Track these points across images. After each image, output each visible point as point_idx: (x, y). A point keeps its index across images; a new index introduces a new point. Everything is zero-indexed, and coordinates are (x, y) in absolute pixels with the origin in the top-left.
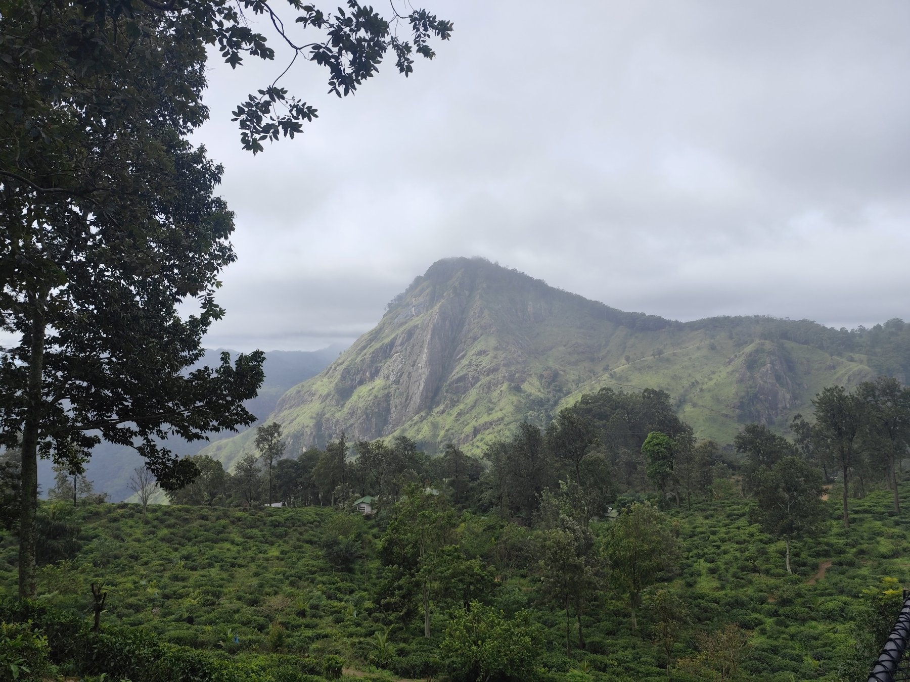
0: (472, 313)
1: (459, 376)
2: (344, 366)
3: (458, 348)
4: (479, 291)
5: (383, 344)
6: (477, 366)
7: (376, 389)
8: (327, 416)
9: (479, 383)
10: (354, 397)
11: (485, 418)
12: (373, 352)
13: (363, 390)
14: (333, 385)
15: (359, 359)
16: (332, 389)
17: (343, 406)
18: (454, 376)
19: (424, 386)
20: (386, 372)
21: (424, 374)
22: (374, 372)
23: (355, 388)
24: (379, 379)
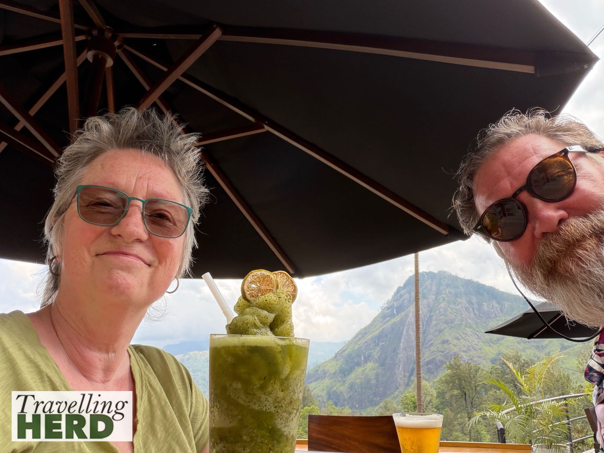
0: (438, 312)
1: (428, 359)
2: (346, 352)
3: (428, 339)
4: (443, 295)
5: (373, 336)
6: (442, 352)
7: (368, 370)
8: (334, 389)
10: (353, 375)
12: (366, 342)
13: (359, 370)
14: (338, 366)
15: (357, 347)
16: (337, 369)
17: (344, 382)
18: (425, 359)
19: (402, 367)
20: (375, 357)
21: (402, 358)
22: (367, 356)
23: (354, 369)
24: (370, 362)
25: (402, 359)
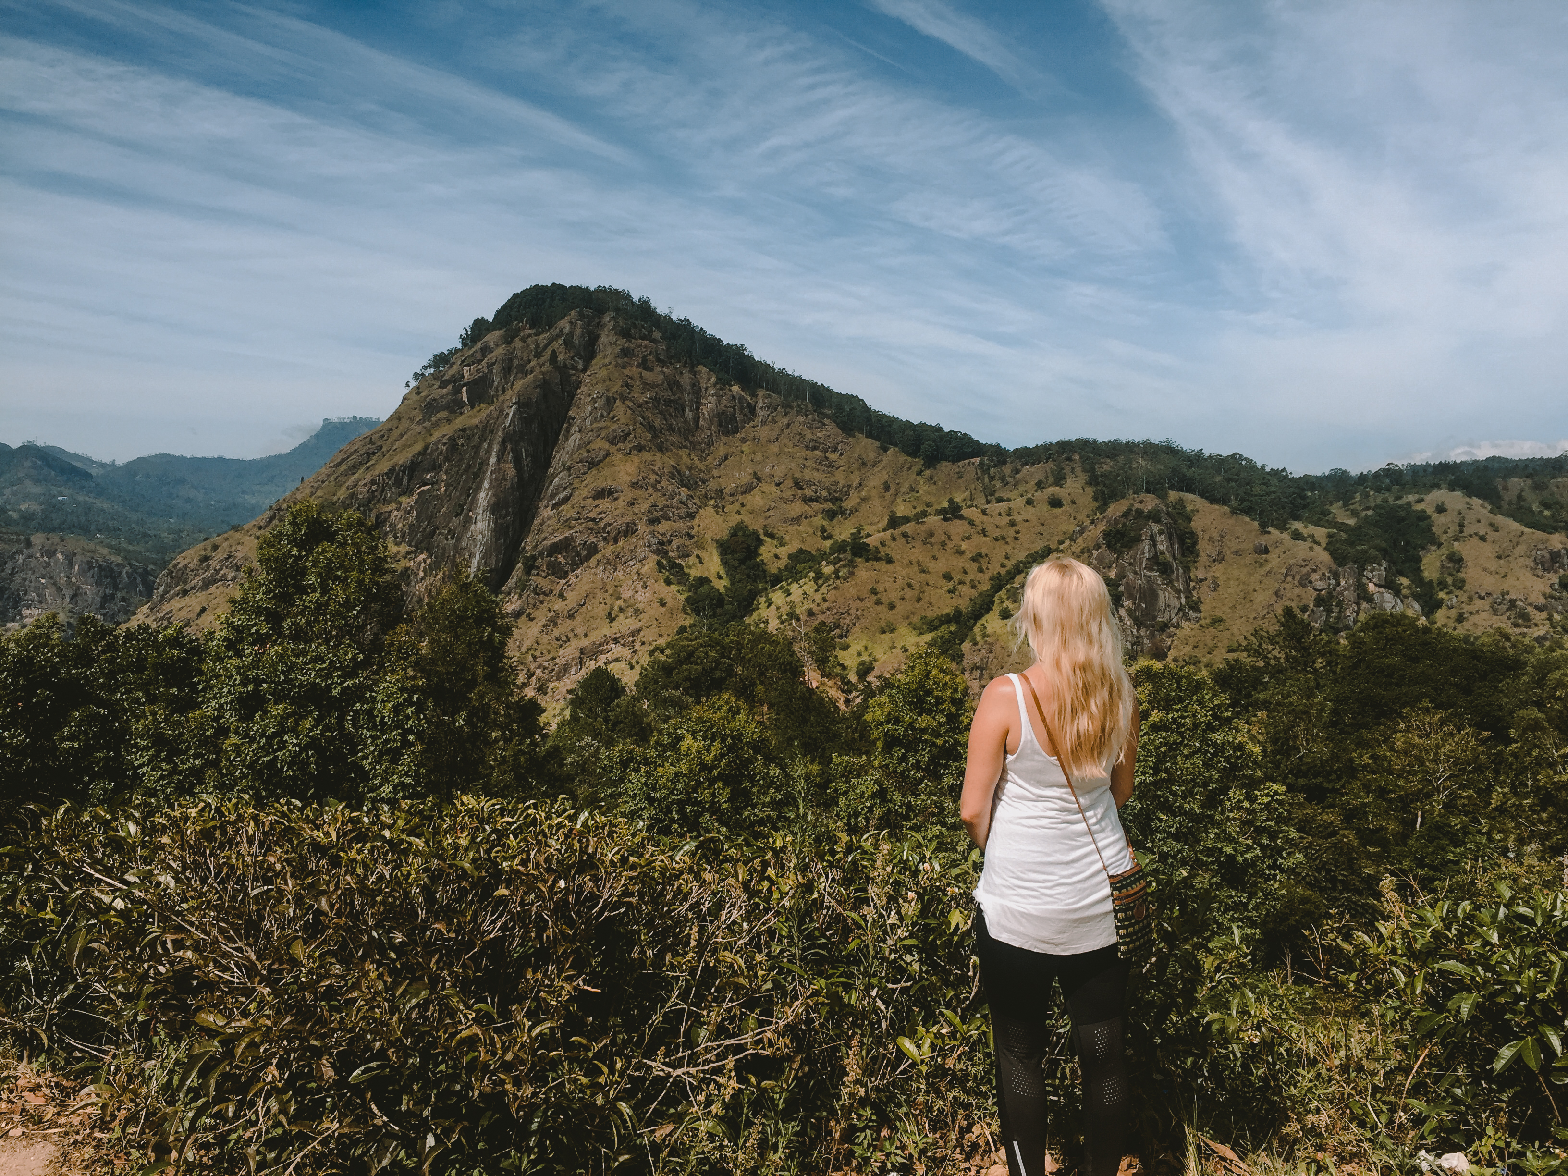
0: (588, 408)
1: (554, 540)
3: (556, 481)
5: (395, 465)
6: (593, 520)
9: (598, 556)
11: (606, 630)
12: (373, 482)
15: (342, 493)
20: (400, 526)
25: (480, 537)
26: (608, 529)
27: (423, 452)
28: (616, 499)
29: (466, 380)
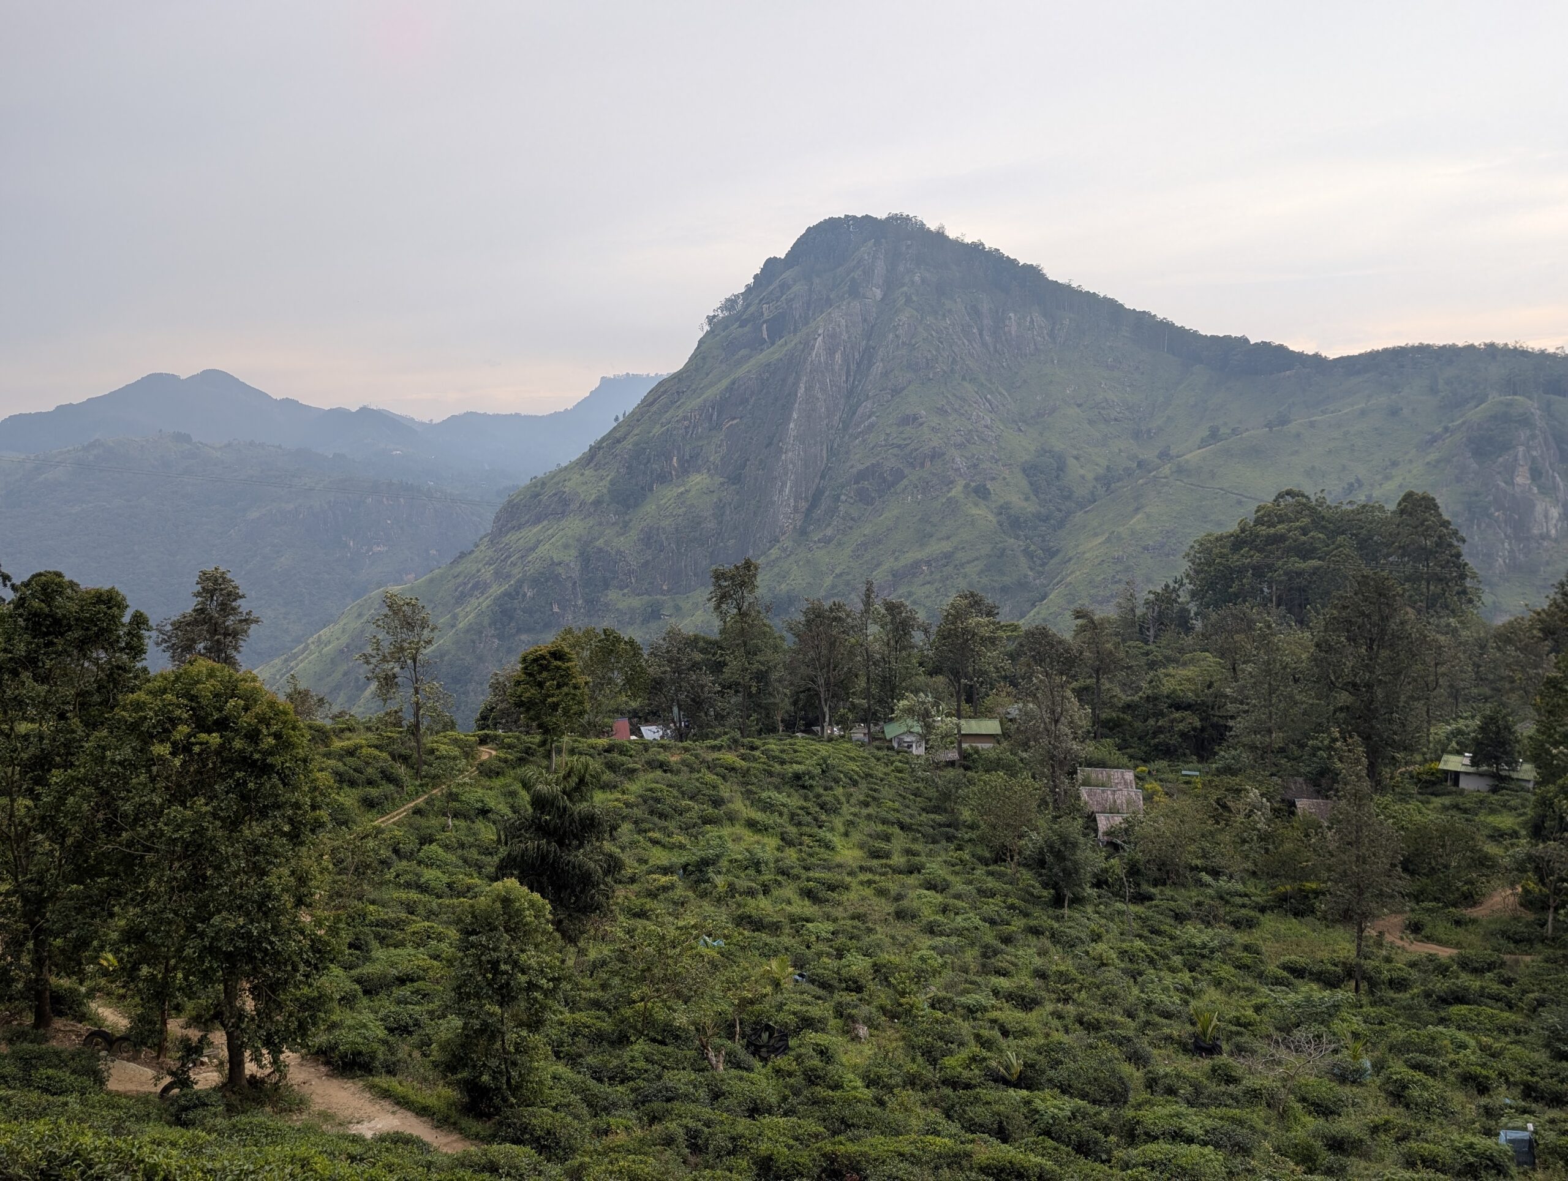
1: (862, 467)
2: (628, 444)
3: (860, 411)
4: (905, 289)
5: (705, 401)
6: (899, 446)
7: (693, 493)
8: (600, 543)
9: (905, 482)
10: (649, 508)
11: (914, 555)
12: (685, 418)
13: (668, 494)
14: (606, 482)
15: (657, 430)
16: (605, 491)
17: (626, 525)
18: (852, 467)
19: (791, 488)
20: (712, 459)
21: (791, 462)
22: (687, 457)
23: (651, 490)
24: (698, 471)
25: (791, 466)
26: (914, 454)
27: (730, 389)
28: (921, 424)
29: (766, 316)
